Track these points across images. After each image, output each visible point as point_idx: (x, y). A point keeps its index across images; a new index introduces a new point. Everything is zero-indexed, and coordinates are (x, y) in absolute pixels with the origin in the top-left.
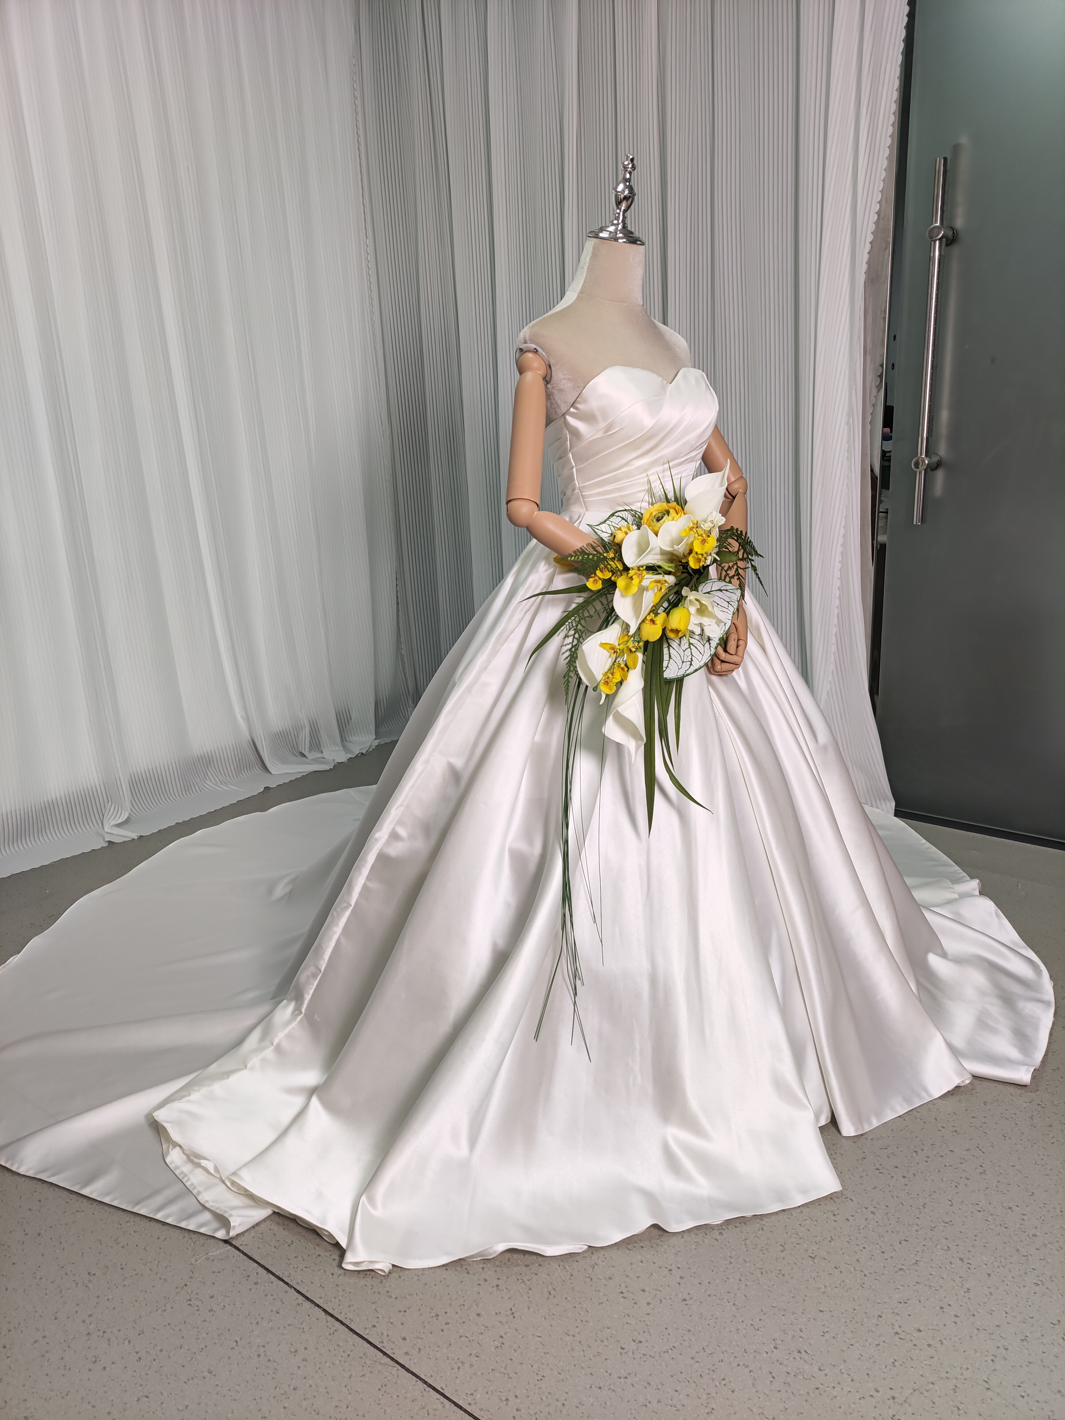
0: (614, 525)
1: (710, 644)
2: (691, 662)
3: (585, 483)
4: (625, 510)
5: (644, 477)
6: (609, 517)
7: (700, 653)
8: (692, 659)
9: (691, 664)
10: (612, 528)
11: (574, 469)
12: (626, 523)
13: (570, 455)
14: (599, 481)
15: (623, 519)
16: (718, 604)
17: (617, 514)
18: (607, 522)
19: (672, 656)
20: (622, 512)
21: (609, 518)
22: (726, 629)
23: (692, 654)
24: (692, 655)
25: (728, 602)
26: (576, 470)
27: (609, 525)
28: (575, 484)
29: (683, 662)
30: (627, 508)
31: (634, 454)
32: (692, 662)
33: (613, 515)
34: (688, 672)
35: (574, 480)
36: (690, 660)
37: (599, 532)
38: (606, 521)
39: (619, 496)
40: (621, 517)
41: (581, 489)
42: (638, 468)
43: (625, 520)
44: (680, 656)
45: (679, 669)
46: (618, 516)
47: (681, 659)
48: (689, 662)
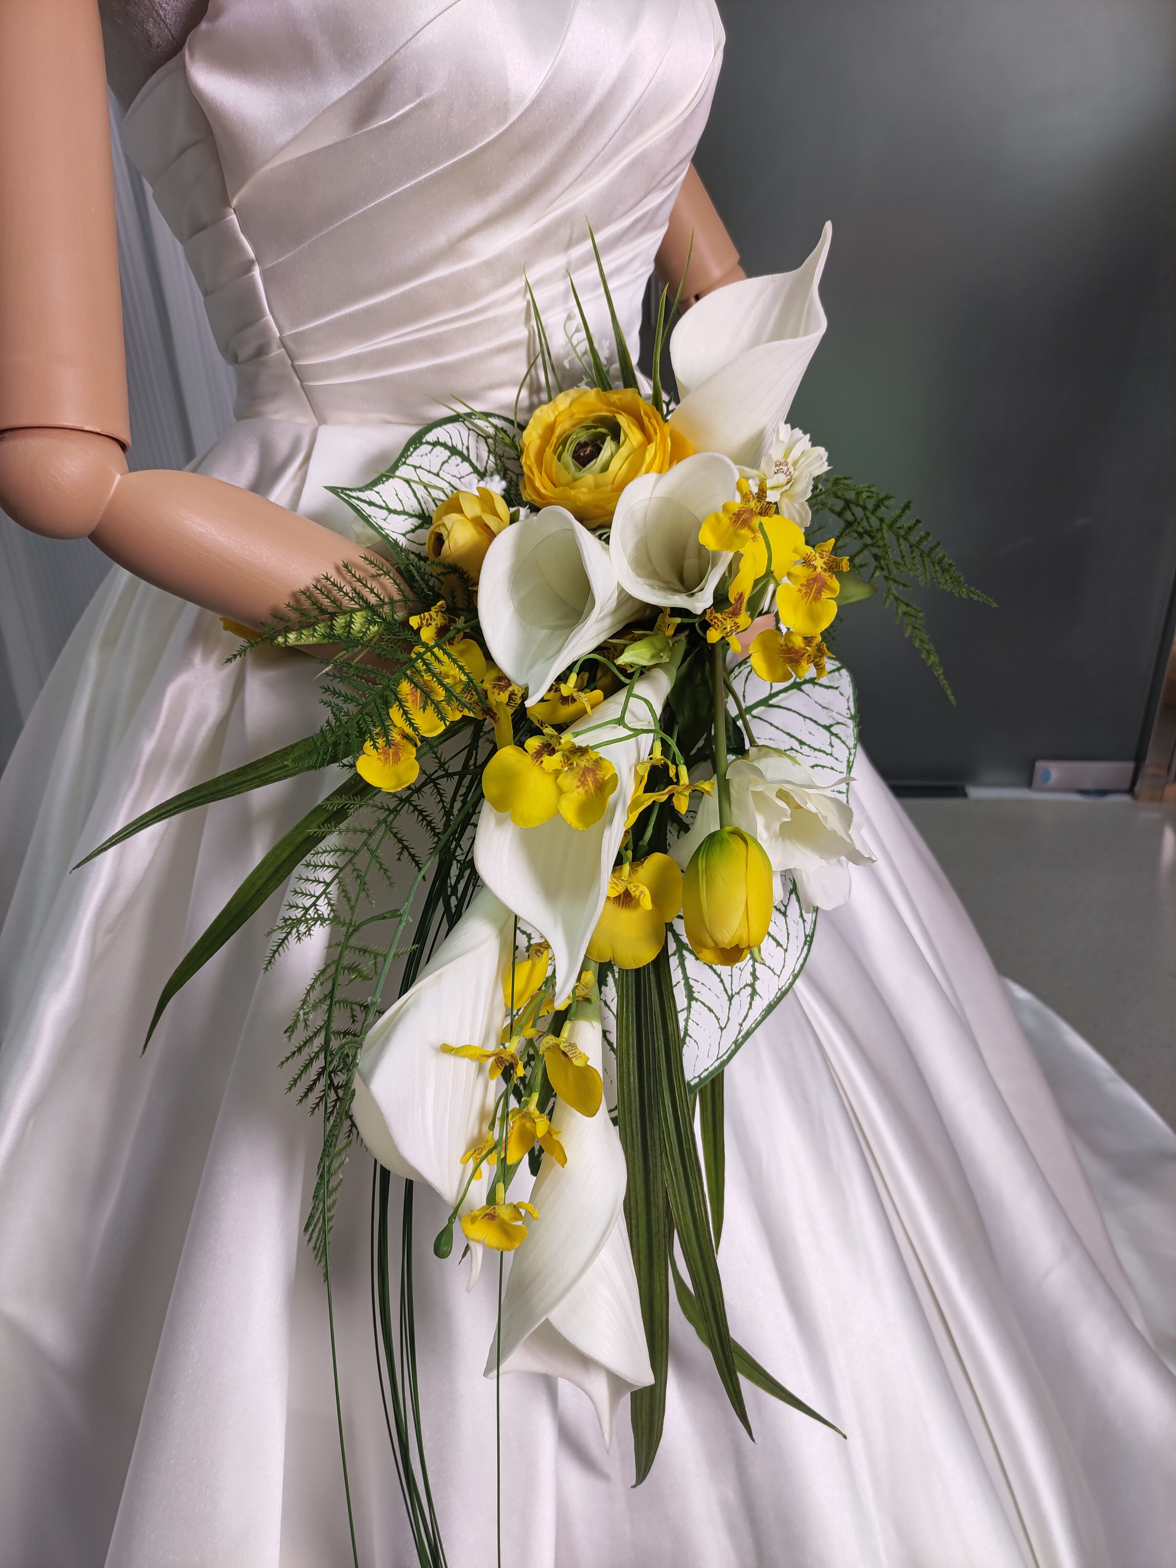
0: (427, 478)
2: (752, 985)
3: (303, 323)
4: (456, 418)
5: (511, 297)
6: (406, 449)
9: (754, 993)
10: (421, 491)
11: (257, 272)
12: (466, 465)
13: (233, 217)
14: (352, 316)
15: (454, 451)
16: (802, 743)
17: (431, 437)
18: (404, 471)
19: (696, 987)
20: (449, 427)
25: (827, 728)
26: (264, 274)
27: (408, 481)
28: (266, 329)
29: (731, 998)
30: (462, 409)
31: (475, 214)
32: (758, 986)
33: (416, 441)
34: (746, 1027)
35: (262, 314)
36: (749, 980)
37: (377, 516)
38: (395, 467)
39: (428, 369)
40: (444, 445)
41: (291, 345)
42: (489, 265)
43: (460, 454)
44: (722, 981)
45: (722, 1029)
46: (436, 444)
47: (725, 990)
48: (749, 990)
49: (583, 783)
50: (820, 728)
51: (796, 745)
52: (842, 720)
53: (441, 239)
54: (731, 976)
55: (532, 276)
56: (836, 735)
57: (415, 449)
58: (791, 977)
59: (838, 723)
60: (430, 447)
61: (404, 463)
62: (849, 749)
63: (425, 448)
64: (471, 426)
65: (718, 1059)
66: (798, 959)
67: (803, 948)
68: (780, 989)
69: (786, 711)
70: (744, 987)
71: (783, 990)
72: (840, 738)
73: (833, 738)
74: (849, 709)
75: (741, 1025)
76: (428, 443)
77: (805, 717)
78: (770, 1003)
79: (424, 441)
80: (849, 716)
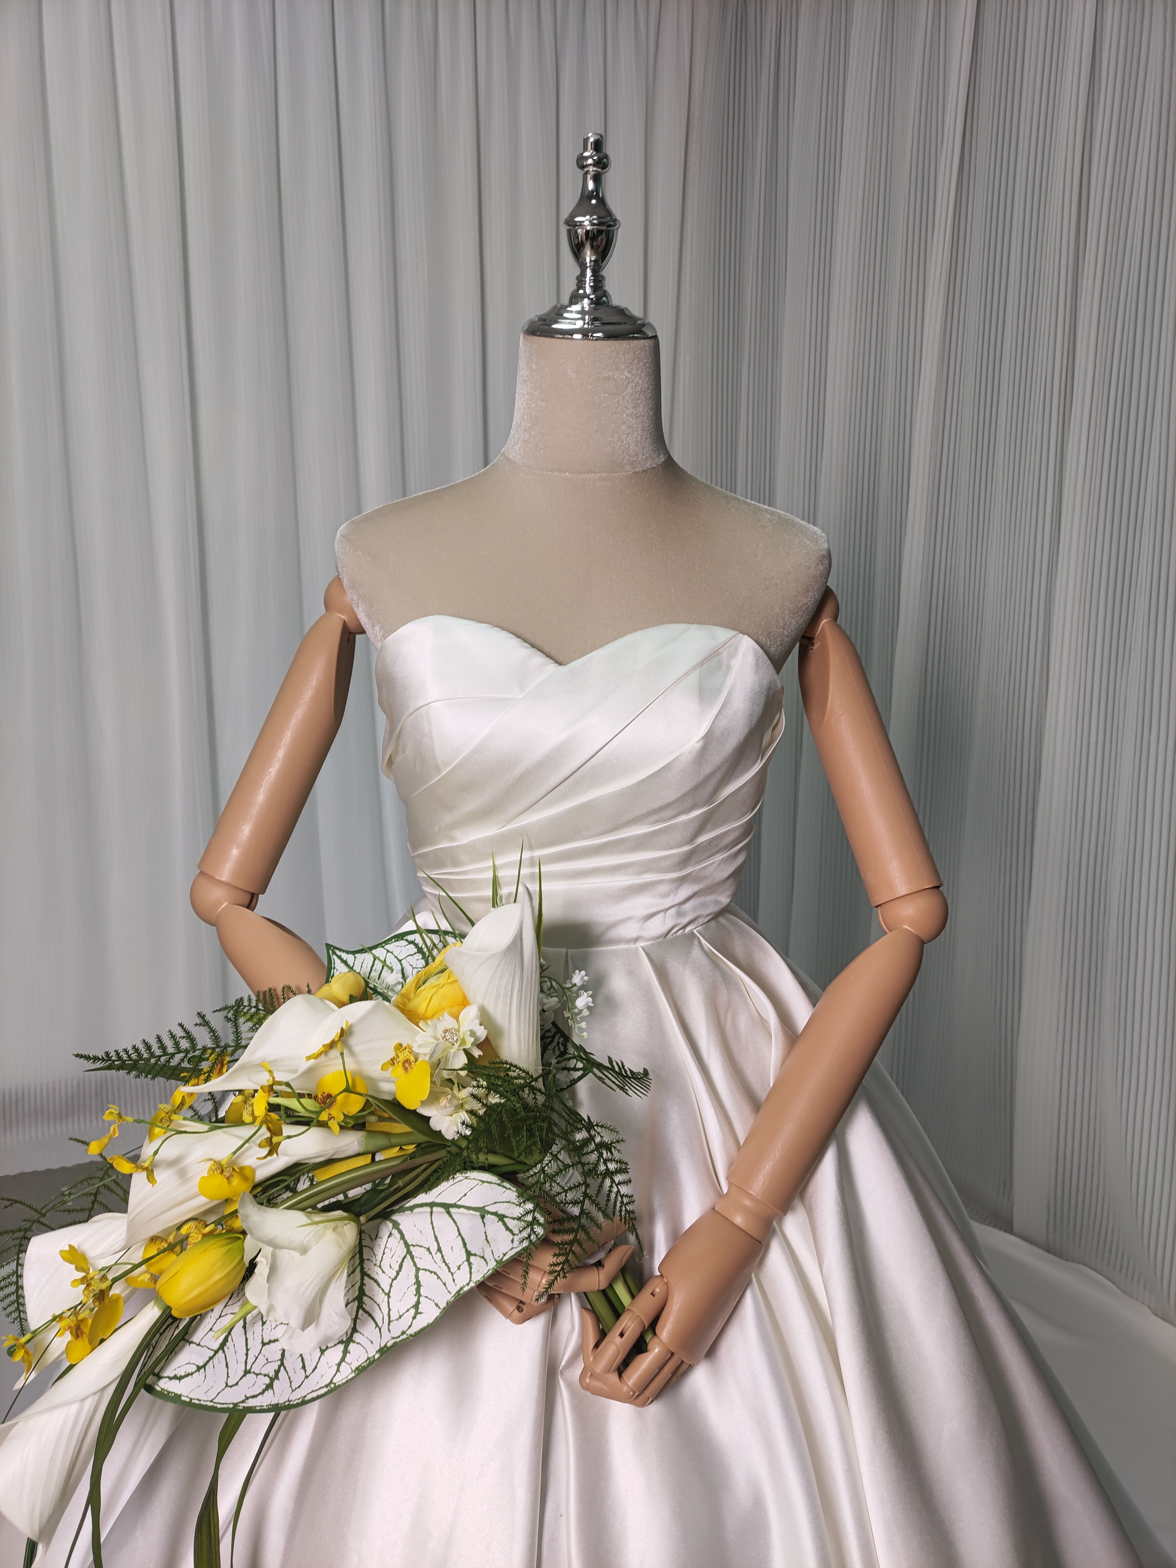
1: (346, 1352)
2: (272, 1380)
6: (390, 940)
7: (304, 1367)
8: (277, 1372)
9: (270, 1386)
15: (421, 950)
16: (439, 1250)
17: (412, 938)
19: (229, 1344)
22: (412, 1331)
23: (282, 1360)
24: (282, 1364)
25: (469, 1254)
29: (247, 1372)
32: (276, 1383)
33: (400, 937)
34: (251, 1403)
36: (272, 1374)
38: (376, 947)
40: (416, 945)
43: (425, 954)
44: (247, 1355)
45: (227, 1385)
46: (411, 942)
47: (246, 1363)
48: (269, 1381)
50: (464, 1250)
51: (434, 1249)
52: (489, 1256)
54: (257, 1358)
56: (470, 1264)
57: (395, 941)
59: (483, 1257)
60: (407, 943)
61: (383, 947)
62: (470, 1280)
63: (403, 943)
64: (442, 940)
65: (212, 1401)
68: (289, 1401)
69: (452, 1221)
70: (265, 1375)
72: (471, 1268)
73: (466, 1263)
74: (504, 1255)
75: (247, 1398)
76: (407, 940)
77: (460, 1234)
78: (278, 1404)
79: (405, 938)
80: (498, 1259)
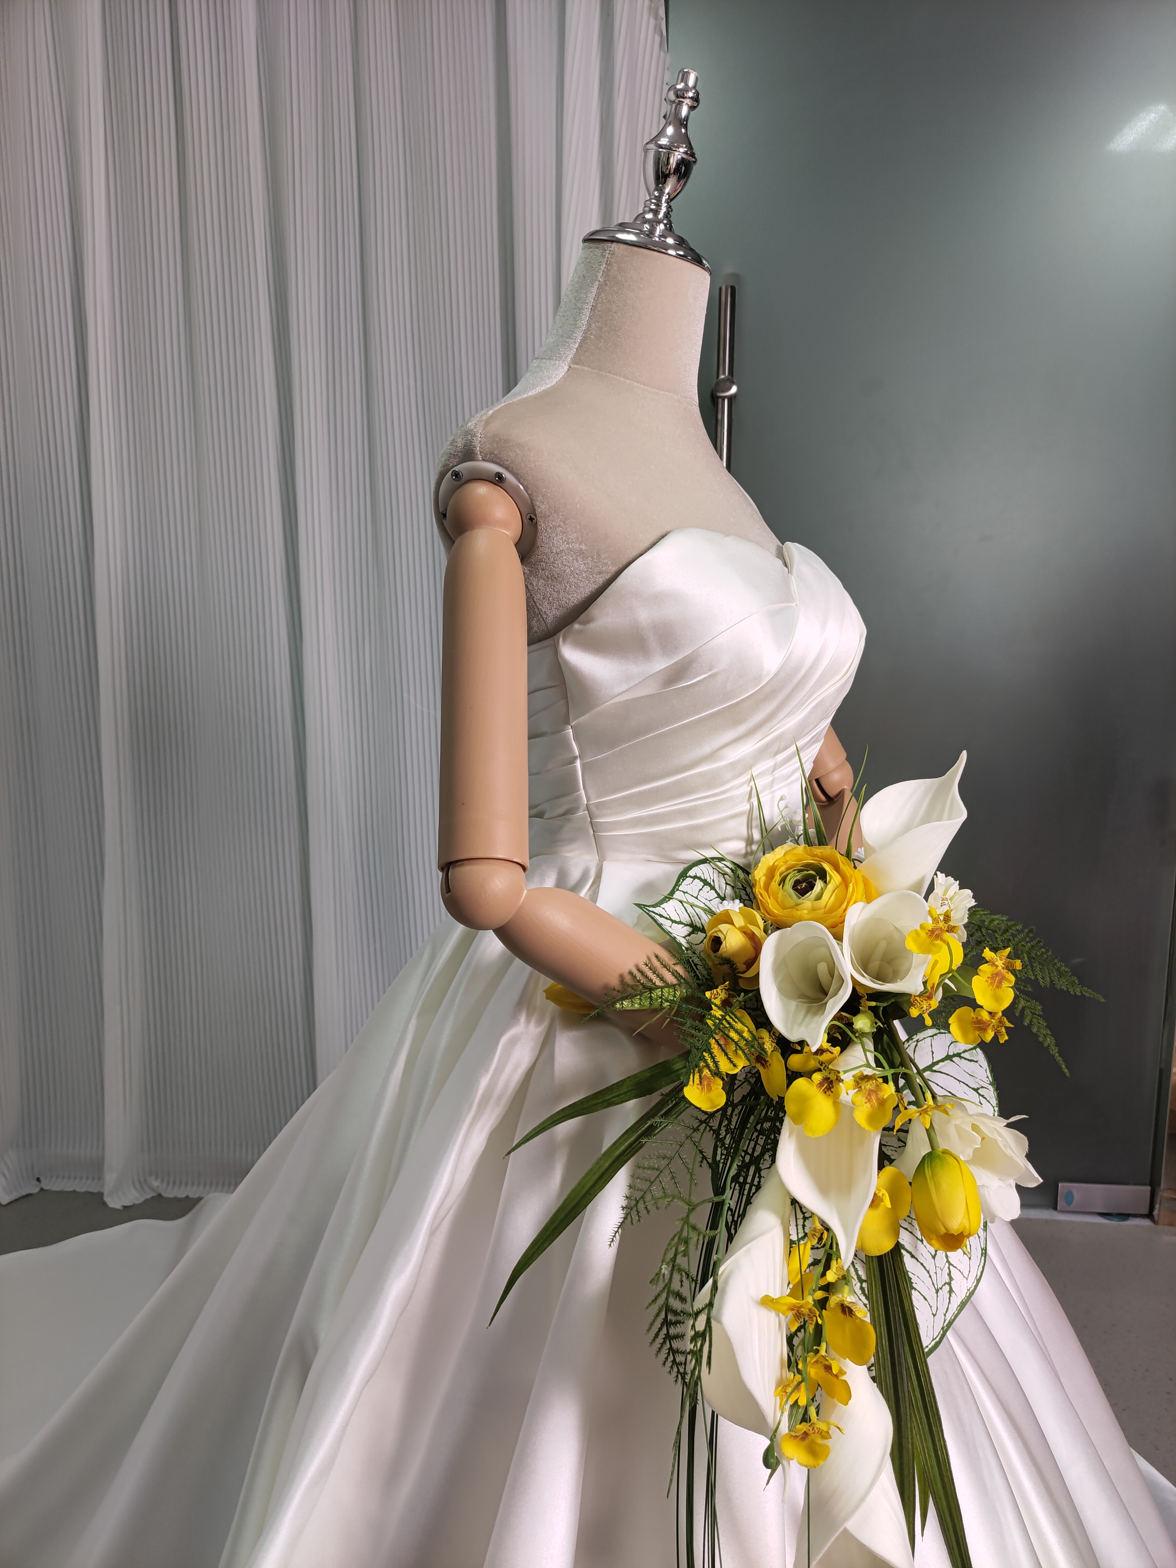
0: (692, 900)
2: (949, 1284)
4: (705, 861)
5: (742, 784)
6: (678, 881)
8: (950, 1274)
9: (951, 1291)
10: (690, 909)
11: (578, 763)
12: (713, 891)
13: (570, 731)
14: (640, 793)
15: (705, 882)
17: (691, 873)
18: (678, 895)
20: (701, 866)
21: (677, 884)
23: (948, 1261)
24: (950, 1264)
26: (584, 766)
27: (681, 902)
29: (937, 1292)
33: (683, 875)
34: (948, 1318)
36: (947, 1280)
37: (666, 924)
38: (672, 892)
39: (685, 827)
40: (699, 878)
42: (733, 765)
43: (709, 884)
44: (930, 1276)
45: (934, 1315)
46: (695, 877)
47: (933, 1284)
48: (947, 1287)
49: (869, 1101)
50: (971, 1089)
52: (984, 1085)
53: (707, 749)
54: (936, 1273)
55: (755, 771)
56: (983, 1096)
57: (683, 880)
58: (975, 1281)
59: (982, 1087)
60: (692, 879)
61: (678, 890)
62: (993, 1107)
63: (689, 880)
64: (715, 867)
65: (933, 1340)
66: (979, 1266)
67: (981, 1258)
68: (968, 1290)
69: (945, 1075)
70: (944, 1285)
71: (970, 1291)
72: (986, 1098)
73: (981, 1097)
74: (988, 1077)
75: (945, 1315)
76: (690, 877)
77: (959, 1081)
78: (962, 1300)
79: (688, 875)
80: (989, 1083)
